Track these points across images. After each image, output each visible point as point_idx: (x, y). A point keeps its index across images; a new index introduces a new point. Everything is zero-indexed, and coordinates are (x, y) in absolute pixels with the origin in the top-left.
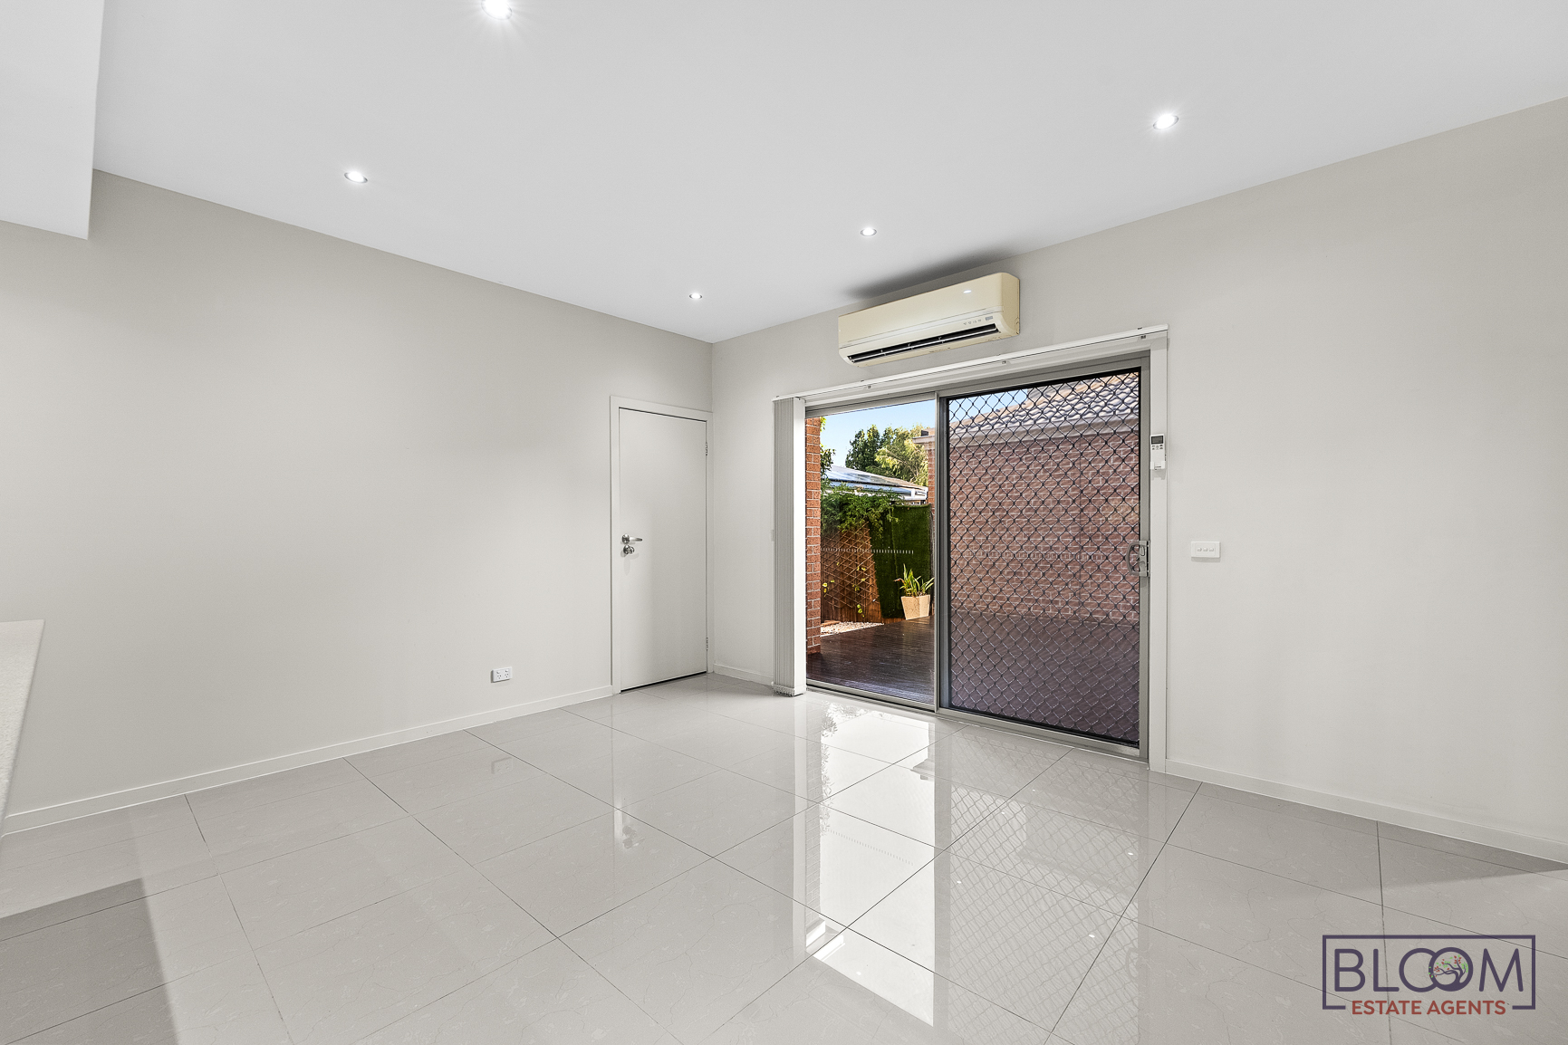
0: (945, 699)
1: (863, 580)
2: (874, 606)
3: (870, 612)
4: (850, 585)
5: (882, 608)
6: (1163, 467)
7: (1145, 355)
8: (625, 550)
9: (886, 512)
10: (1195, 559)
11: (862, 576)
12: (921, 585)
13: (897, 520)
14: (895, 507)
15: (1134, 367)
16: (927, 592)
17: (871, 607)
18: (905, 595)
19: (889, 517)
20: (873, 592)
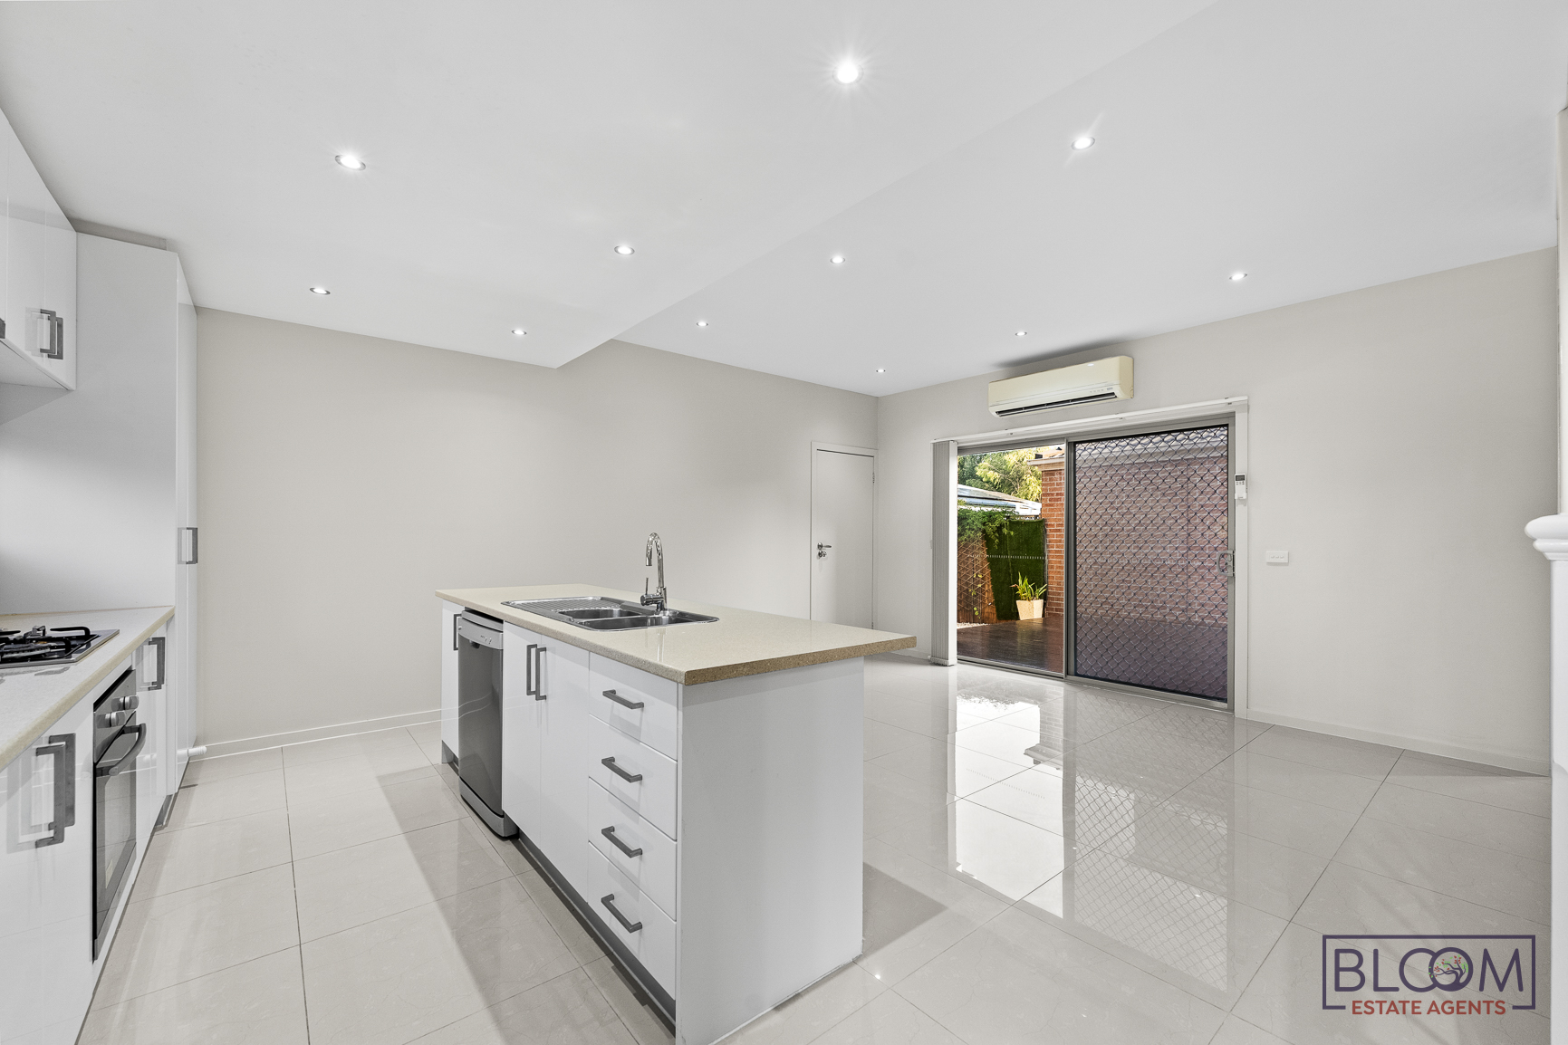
0: (1072, 669)
1: (980, 586)
2: (990, 610)
3: (986, 615)
4: (967, 590)
5: (997, 610)
6: (1245, 497)
7: (1232, 415)
8: (819, 554)
9: (1001, 526)
10: (1269, 564)
11: (978, 583)
12: (1035, 591)
13: (1012, 533)
14: (1010, 521)
15: (1224, 423)
16: (1040, 597)
17: (986, 610)
18: (1019, 599)
19: (1005, 531)
20: (989, 596)
